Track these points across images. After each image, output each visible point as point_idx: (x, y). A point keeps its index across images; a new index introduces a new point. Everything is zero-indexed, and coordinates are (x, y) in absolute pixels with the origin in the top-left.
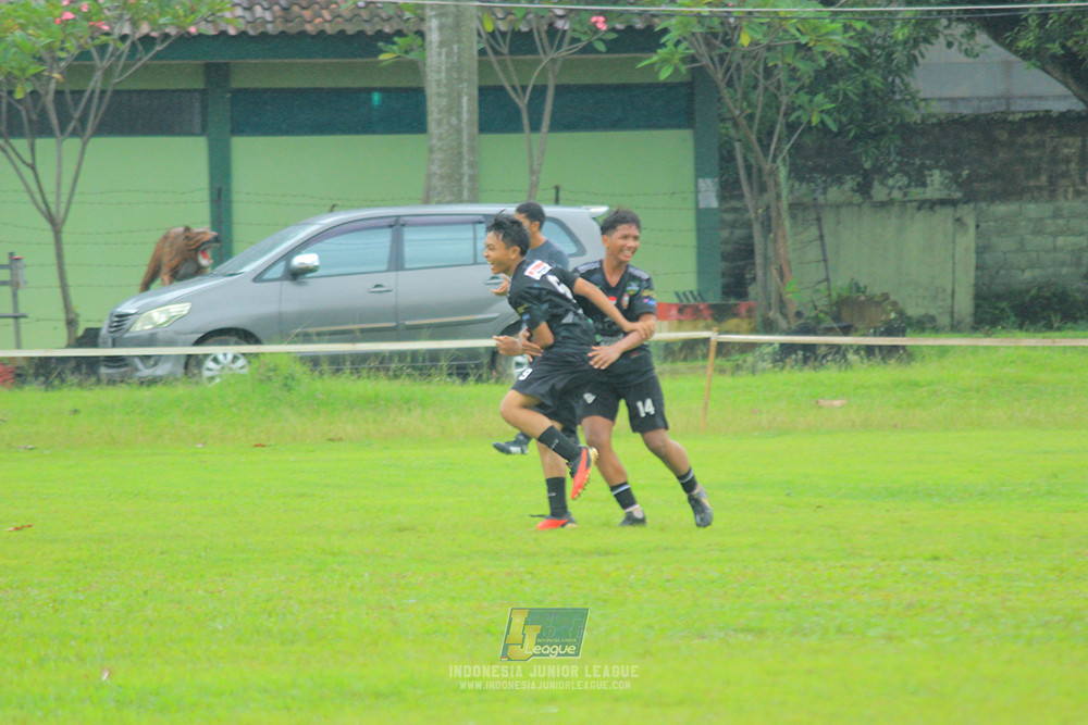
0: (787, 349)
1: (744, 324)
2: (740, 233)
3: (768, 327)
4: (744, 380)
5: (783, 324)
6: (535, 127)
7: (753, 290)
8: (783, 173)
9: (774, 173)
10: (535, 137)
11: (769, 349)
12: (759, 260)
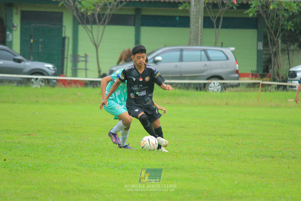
0: (279, 86)
1: (268, 79)
2: (268, 56)
3: (274, 80)
4: (268, 93)
5: (278, 80)
6: (217, 27)
7: (270, 71)
8: (280, 41)
9: (278, 41)
10: (217, 30)
11: (274, 86)
12: (273, 63)
